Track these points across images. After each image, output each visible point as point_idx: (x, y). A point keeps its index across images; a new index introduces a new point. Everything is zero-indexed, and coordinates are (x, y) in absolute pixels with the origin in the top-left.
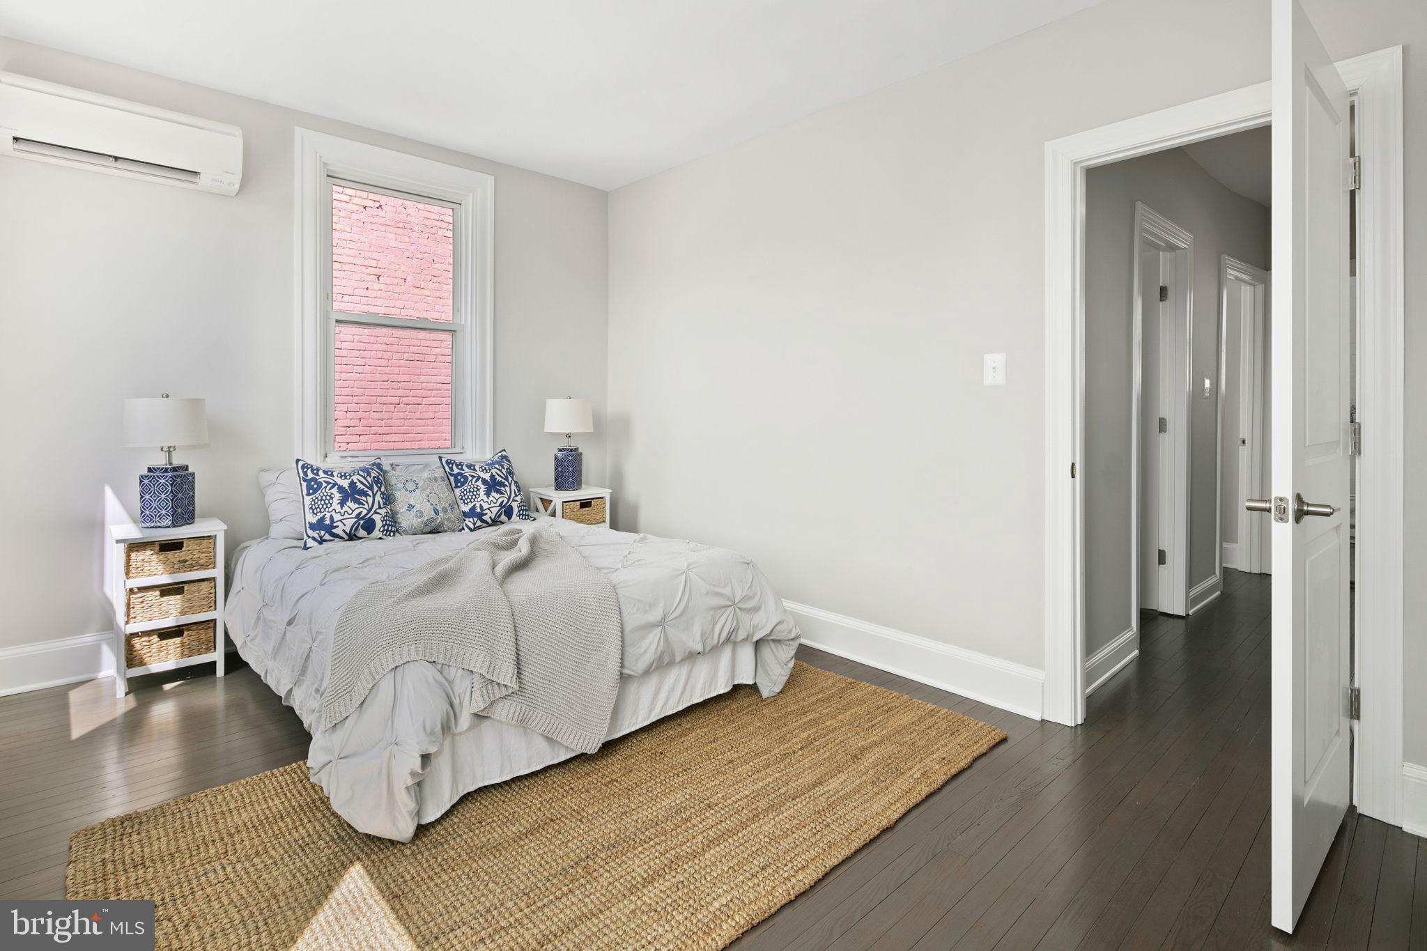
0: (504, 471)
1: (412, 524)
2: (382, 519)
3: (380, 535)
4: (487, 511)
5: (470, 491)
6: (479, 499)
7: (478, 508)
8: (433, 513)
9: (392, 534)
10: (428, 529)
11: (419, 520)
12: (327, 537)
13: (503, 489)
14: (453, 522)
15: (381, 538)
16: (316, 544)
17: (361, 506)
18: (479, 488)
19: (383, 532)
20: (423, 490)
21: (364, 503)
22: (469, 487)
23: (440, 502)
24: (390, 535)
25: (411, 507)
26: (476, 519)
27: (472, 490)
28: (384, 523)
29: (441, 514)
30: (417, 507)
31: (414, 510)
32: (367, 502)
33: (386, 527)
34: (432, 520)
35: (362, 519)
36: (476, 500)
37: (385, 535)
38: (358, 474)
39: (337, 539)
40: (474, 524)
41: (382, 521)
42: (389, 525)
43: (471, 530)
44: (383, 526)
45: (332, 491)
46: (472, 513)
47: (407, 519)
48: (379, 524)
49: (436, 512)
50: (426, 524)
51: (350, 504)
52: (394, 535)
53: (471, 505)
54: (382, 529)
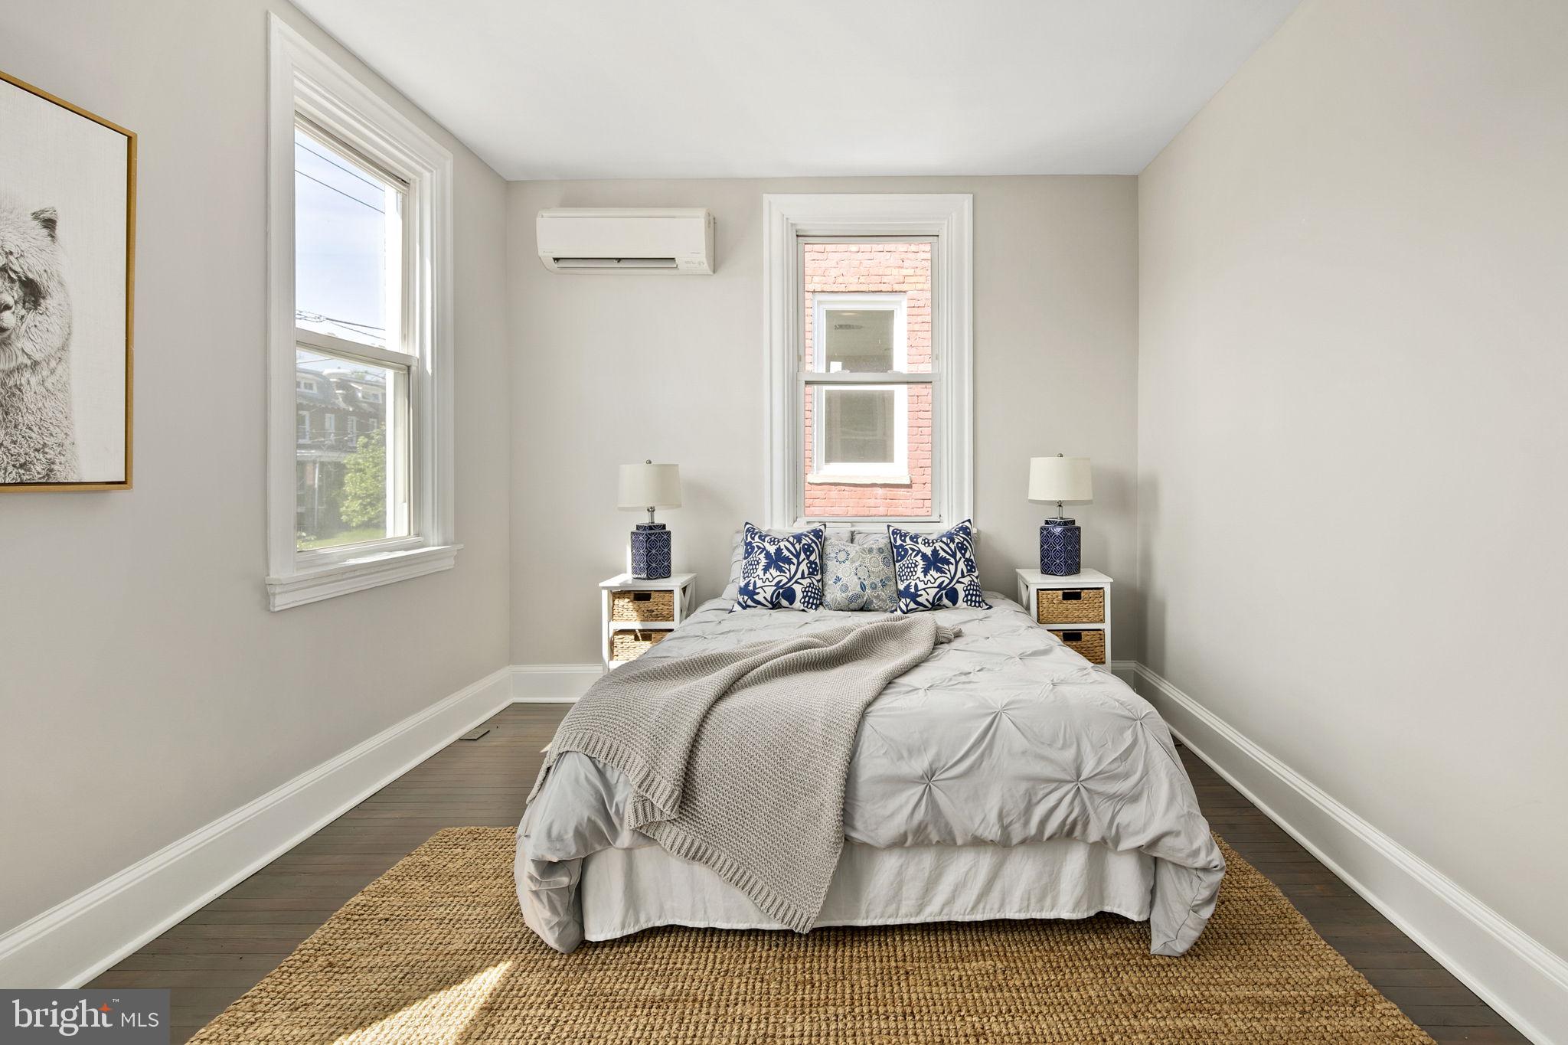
0: (952, 546)
1: (836, 600)
2: (803, 590)
3: (802, 607)
4: (922, 592)
5: (908, 567)
6: (915, 577)
7: (913, 587)
8: (858, 589)
9: (814, 607)
10: (853, 606)
11: (844, 595)
12: (750, 602)
13: (946, 567)
14: (885, 601)
15: (803, 610)
16: (740, 608)
17: (782, 574)
18: (917, 563)
19: (804, 603)
20: (854, 562)
21: (786, 571)
22: (908, 562)
23: (869, 576)
24: (811, 607)
25: (838, 579)
26: (908, 600)
27: (910, 565)
28: (805, 594)
29: (868, 591)
30: (844, 581)
31: (840, 583)
32: (789, 571)
33: (807, 599)
34: (857, 596)
35: (782, 587)
36: (912, 577)
37: (807, 607)
38: (788, 540)
39: (759, 606)
40: (907, 606)
41: (803, 592)
42: (810, 597)
43: (904, 612)
44: (804, 597)
45: (759, 556)
46: (905, 593)
47: (833, 594)
48: (799, 595)
49: (863, 587)
50: (851, 600)
51: (773, 571)
52: (816, 609)
53: (906, 583)
54: (803, 600)
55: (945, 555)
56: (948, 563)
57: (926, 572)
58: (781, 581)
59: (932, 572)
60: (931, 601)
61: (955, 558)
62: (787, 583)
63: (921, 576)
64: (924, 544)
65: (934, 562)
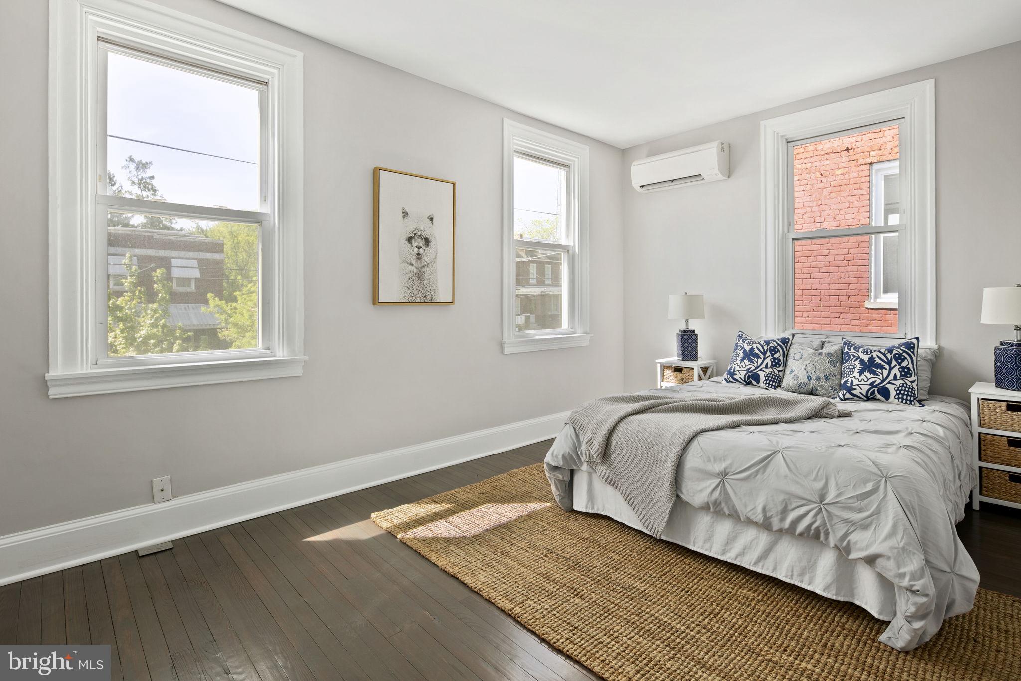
0: (889, 356)
1: (789, 384)
2: (766, 375)
3: (765, 387)
4: (857, 387)
5: (848, 368)
6: (852, 376)
7: (849, 383)
8: (806, 379)
9: (773, 387)
10: (802, 390)
11: (794, 382)
12: (731, 379)
13: (880, 370)
14: (828, 390)
15: (766, 389)
16: (726, 382)
17: (752, 364)
18: (855, 366)
19: (766, 384)
20: (805, 360)
21: (755, 362)
22: (849, 364)
23: (815, 371)
24: (771, 387)
25: (792, 371)
26: (845, 391)
27: (850, 367)
28: (767, 378)
29: (813, 381)
30: (796, 372)
31: (793, 374)
32: (757, 362)
33: (768, 382)
34: (805, 384)
35: (750, 372)
36: (850, 376)
37: (768, 386)
38: (759, 343)
39: (737, 382)
40: (844, 395)
41: (765, 377)
42: (770, 381)
43: (841, 400)
44: (766, 380)
45: (740, 352)
46: (842, 387)
47: (788, 380)
48: (762, 378)
49: (809, 378)
50: (801, 385)
51: (746, 362)
52: (775, 389)
53: (845, 379)
54: (765, 382)
55: (880, 361)
56: (882, 368)
57: (861, 372)
58: (751, 368)
59: (867, 373)
60: (865, 394)
61: (890, 365)
62: (754, 370)
63: (857, 375)
64: (864, 353)
65: (870, 366)
